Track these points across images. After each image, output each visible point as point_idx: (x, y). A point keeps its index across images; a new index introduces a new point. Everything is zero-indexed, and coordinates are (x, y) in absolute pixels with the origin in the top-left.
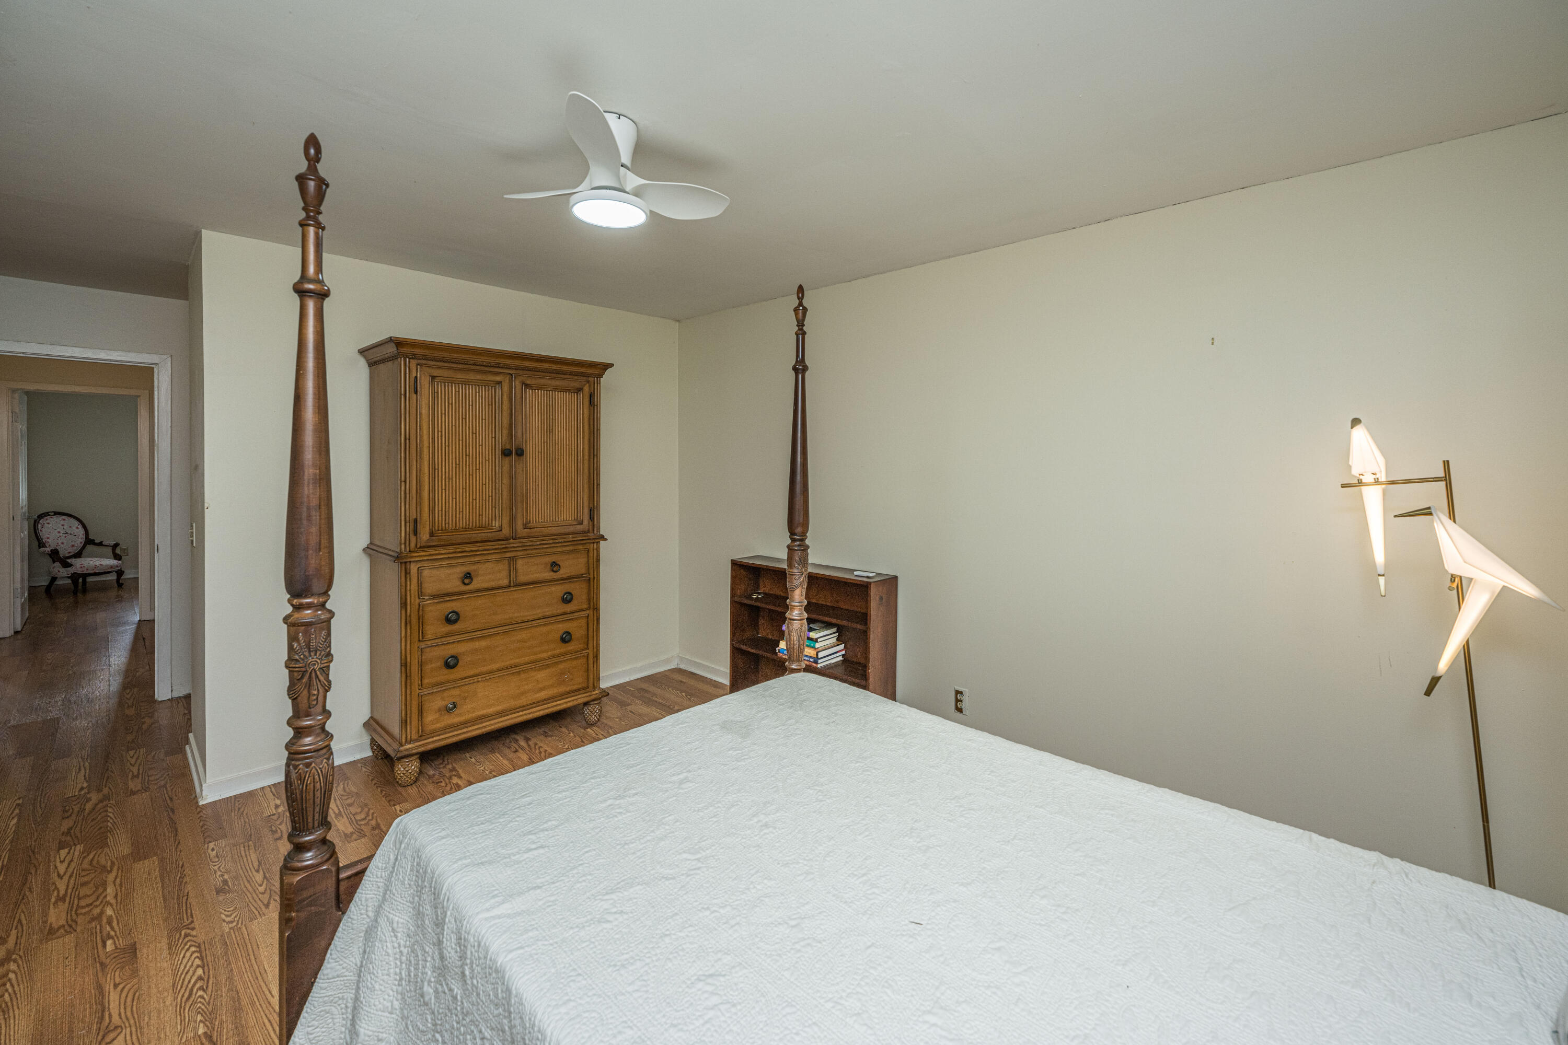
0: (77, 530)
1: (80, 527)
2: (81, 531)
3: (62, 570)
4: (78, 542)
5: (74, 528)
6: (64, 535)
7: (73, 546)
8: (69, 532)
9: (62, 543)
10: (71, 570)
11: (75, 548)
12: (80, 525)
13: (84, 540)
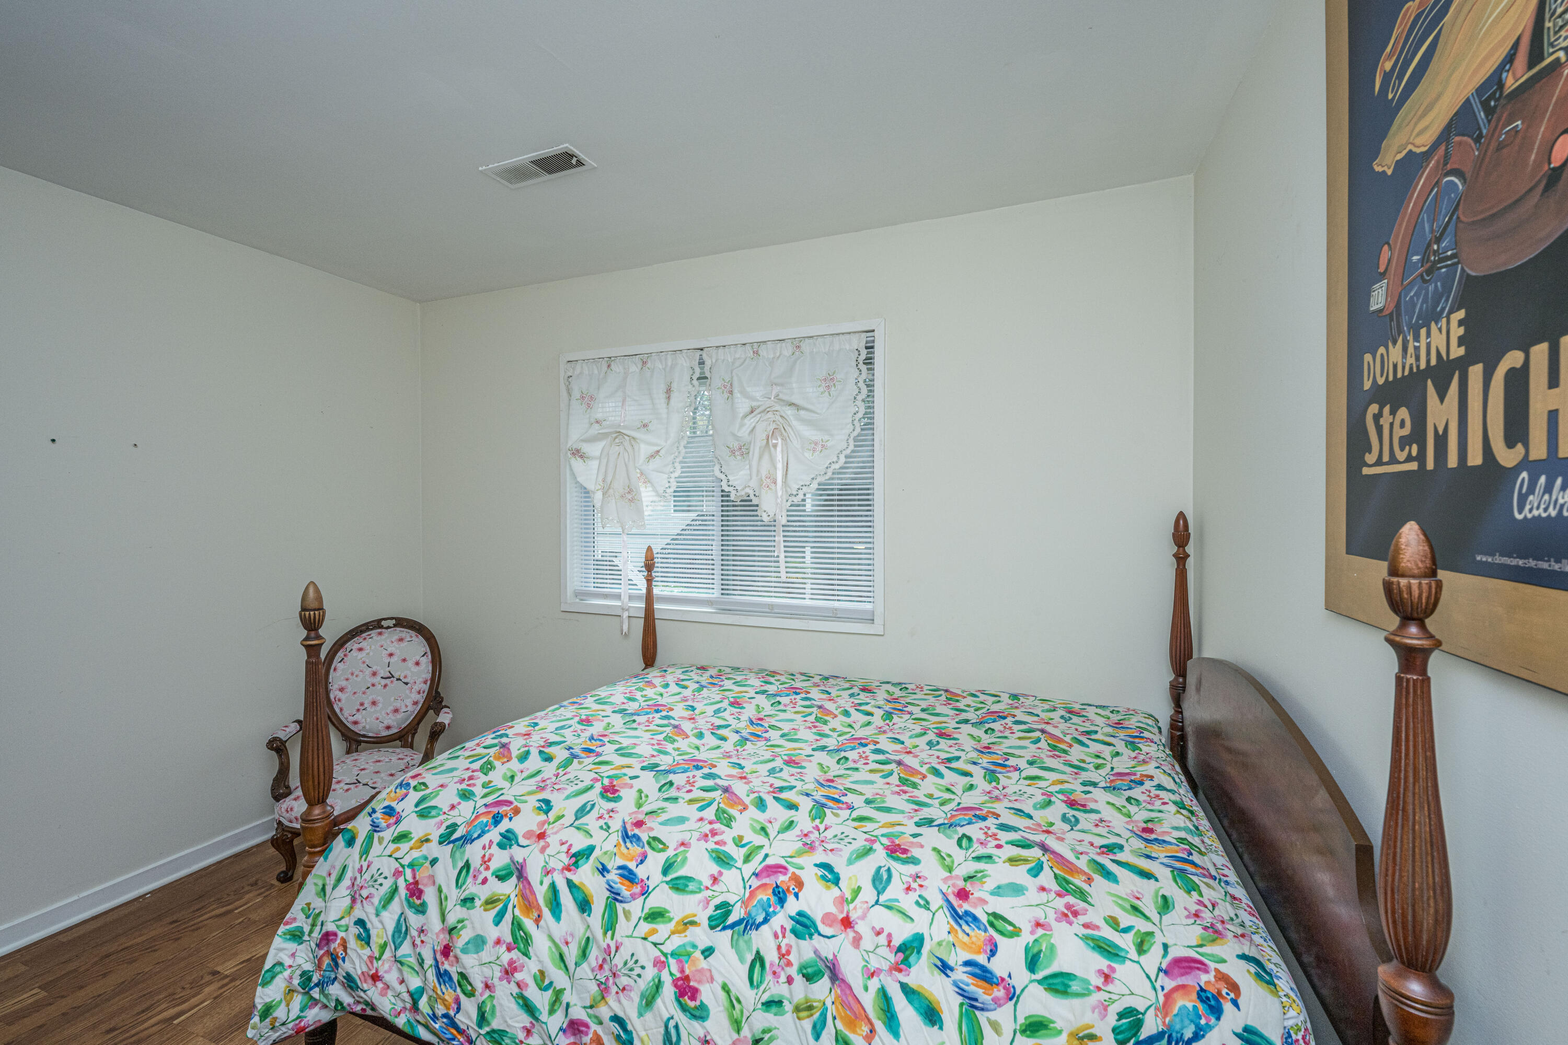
1: (424, 660)
2: (422, 672)
4: (409, 702)
5: (410, 664)
6: (384, 682)
7: (397, 711)
8: (396, 675)
11: (400, 716)
12: (429, 653)
13: (424, 697)
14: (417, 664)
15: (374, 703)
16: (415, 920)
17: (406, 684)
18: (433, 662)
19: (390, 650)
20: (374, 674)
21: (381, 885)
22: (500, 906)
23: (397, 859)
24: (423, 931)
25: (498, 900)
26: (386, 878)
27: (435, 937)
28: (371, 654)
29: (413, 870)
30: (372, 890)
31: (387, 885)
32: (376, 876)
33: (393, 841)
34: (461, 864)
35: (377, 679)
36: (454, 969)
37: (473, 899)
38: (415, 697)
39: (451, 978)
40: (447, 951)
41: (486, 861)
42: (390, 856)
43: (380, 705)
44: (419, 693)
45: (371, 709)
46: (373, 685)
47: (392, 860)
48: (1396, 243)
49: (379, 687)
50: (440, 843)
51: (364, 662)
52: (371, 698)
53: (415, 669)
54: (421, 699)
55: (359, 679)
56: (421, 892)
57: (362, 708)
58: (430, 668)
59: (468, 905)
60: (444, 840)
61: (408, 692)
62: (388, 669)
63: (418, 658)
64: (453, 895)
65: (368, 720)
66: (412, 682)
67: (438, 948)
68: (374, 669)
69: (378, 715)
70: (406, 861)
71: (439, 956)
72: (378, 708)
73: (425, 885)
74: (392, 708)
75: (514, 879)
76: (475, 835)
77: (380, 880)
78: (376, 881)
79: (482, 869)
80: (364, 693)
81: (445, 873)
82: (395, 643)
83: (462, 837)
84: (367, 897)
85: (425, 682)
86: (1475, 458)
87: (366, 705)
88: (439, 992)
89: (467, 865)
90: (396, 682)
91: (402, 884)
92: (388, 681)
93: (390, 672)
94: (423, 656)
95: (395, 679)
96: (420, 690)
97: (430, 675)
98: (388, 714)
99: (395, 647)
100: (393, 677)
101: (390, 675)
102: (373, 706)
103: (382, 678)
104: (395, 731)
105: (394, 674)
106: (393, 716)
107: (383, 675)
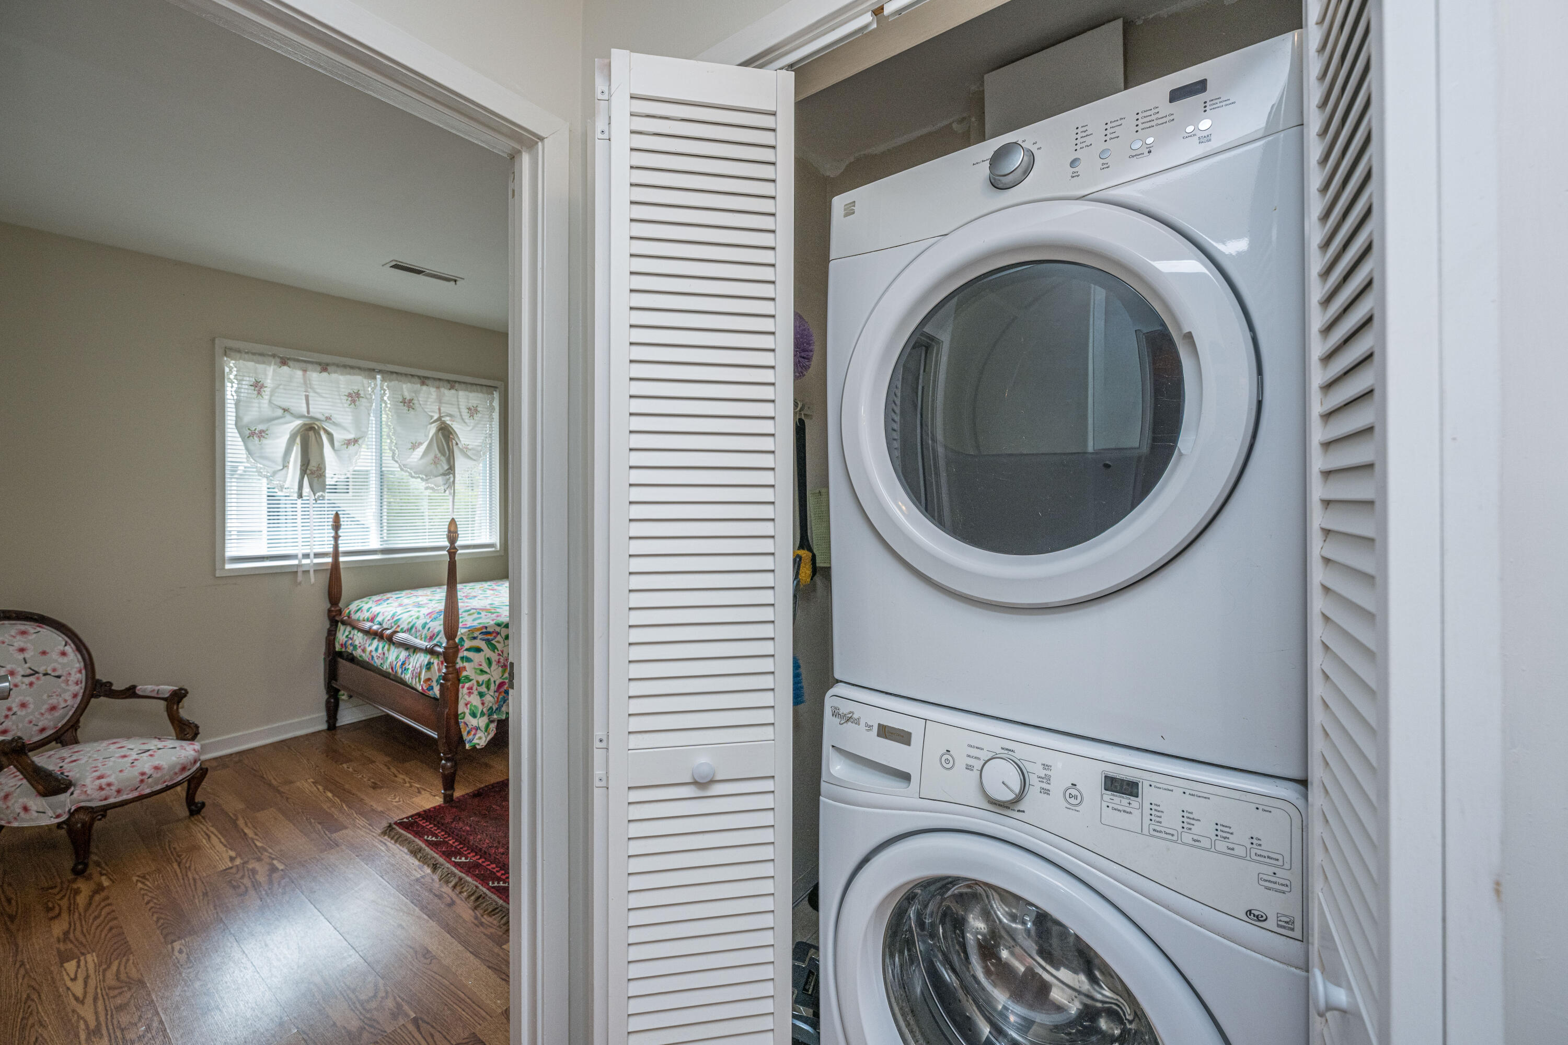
0: (65, 660)
1: (70, 649)
2: (73, 662)
3: (36, 803)
4: (68, 696)
5: (55, 655)
6: (27, 680)
7: (53, 708)
8: (41, 669)
9: (23, 705)
10: (66, 802)
11: (57, 714)
12: (69, 641)
13: (83, 687)
14: (64, 654)
17: (59, 677)
18: (79, 650)
19: (17, 645)
20: (11, 674)
35: (18, 679)
38: (73, 688)
43: (32, 706)
44: (77, 684)
45: (22, 713)
46: (16, 686)
49: (24, 687)
52: (17, 701)
54: (79, 689)
57: (11, 713)
58: (79, 657)
61: (63, 685)
62: (27, 666)
63: (61, 648)
65: (20, 725)
66: (64, 674)
68: (9, 667)
69: (31, 717)
72: (29, 711)
74: (46, 706)
82: (18, 637)
85: (80, 672)
87: (15, 709)
90: (43, 678)
92: (32, 679)
93: (30, 668)
94: (66, 645)
95: (41, 675)
96: (75, 681)
97: (82, 664)
98: (42, 714)
99: (19, 642)
100: (37, 673)
101: (32, 672)
102: (24, 709)
103: (23, 676)
104: (51, 732)
105: (36, 669)
106: (48, 716)
107: (23, 673)
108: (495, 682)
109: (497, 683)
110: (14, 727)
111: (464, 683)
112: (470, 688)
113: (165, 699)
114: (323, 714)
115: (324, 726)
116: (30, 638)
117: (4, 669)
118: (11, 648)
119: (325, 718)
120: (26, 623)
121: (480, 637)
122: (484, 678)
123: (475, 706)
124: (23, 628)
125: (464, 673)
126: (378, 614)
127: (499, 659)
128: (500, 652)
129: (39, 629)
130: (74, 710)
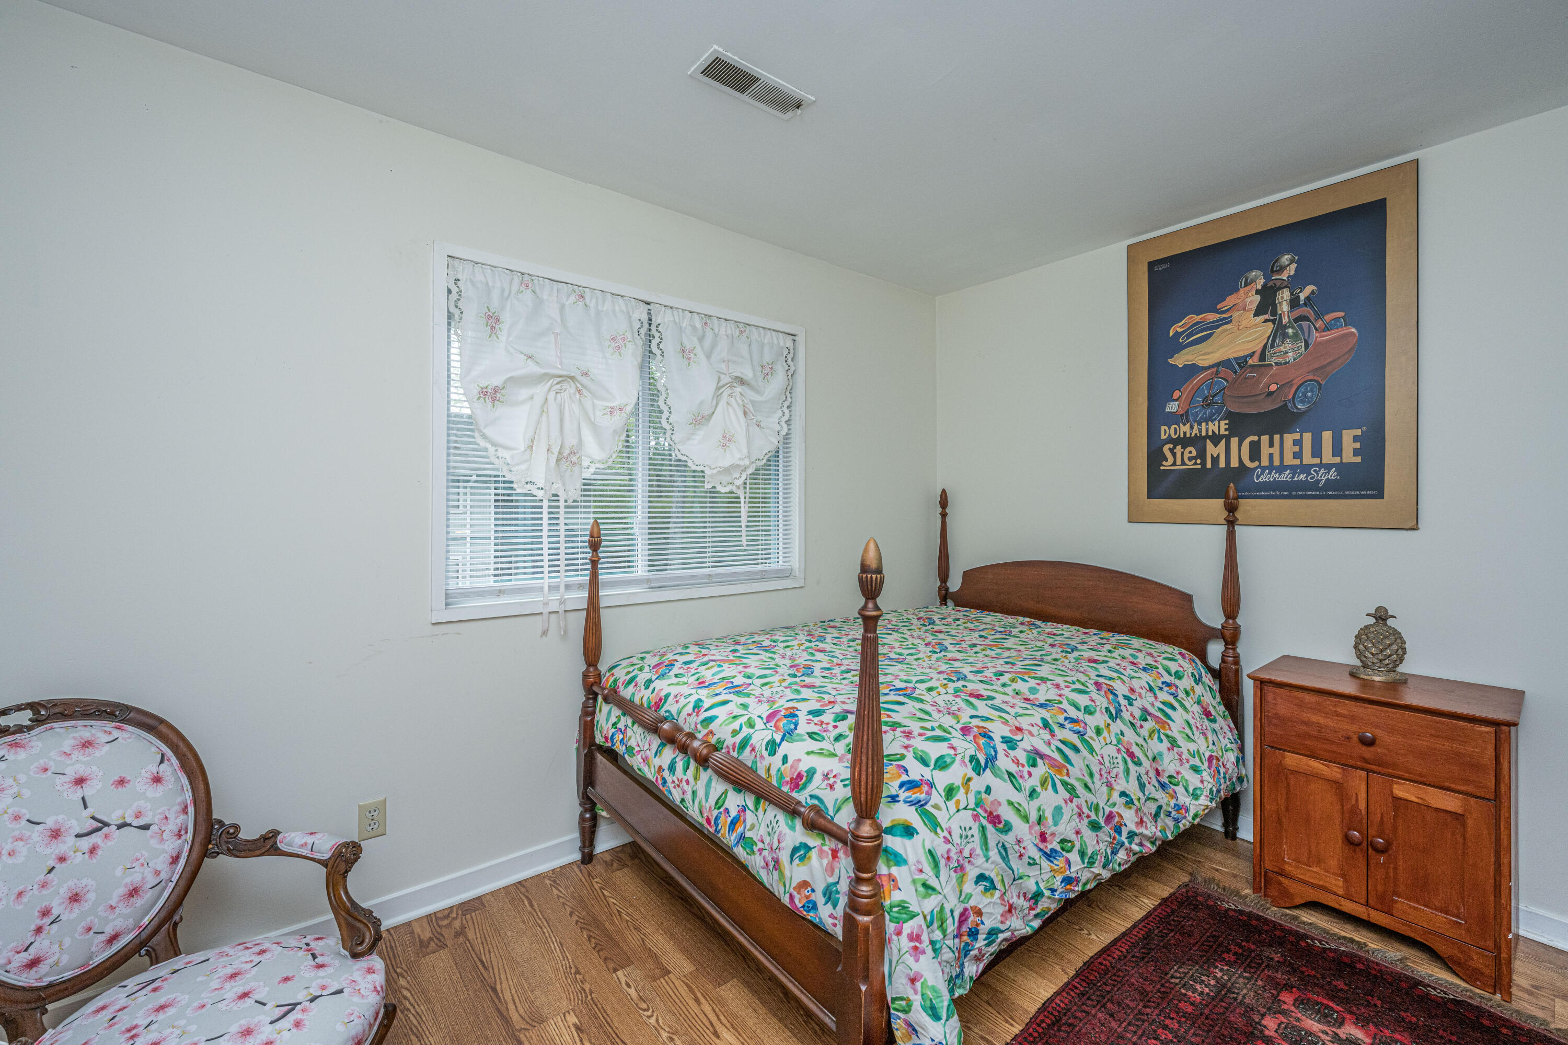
1: (169, 768)
2: (173, 793)
5: (140, 785)
7: (134, 892)
8: (114, 818)
11: (141, 901)
12: (169, 752)
13: (190, 840)
14: (157, 780)
15: (75, 898)
16: (1009, 839)
17: (146, 827)
18: (184, 766)
19: (72, 772)
20: (56, 834)
21: (972, 836)
22: (1050, 780)
23: (965, 808)
24: (1019, 841)
25: (1046, 779)
26: (970, 828)
27: (1030, 836)
28: (26, 793)
29: (981, 807)
30: (969, 847)
31: (975, 831)
32: (964, 834)
33: (947, 799)
34: (1006, 777)
35: (67, 844)
36: (1055, 843)
37: (1034, 790)
38: (171, 845)
39: (1056, 851)
40: (1043, 837)
41: (1017, 762)
42: (958, 811)
43: (92, 896)
44: (179, 835)
45: (71, 914)
46: (62, 859)
47: (962, 813)
48: (1185, 391)
49: (78, 859)
50: (979, 774)
51: (17, 818)
52: (64, 892)
53: (158, 792)
54: (184, 845)
55: (19, 859)
56: (998, 817)
57: (47, 920)
58: (185, 781)
59: (1035, 796)
60: (979, 769)
61: (154, 843)
62: (87, 813)
63: (153, 768)
64: (1019, 798)
65: (64, 942)
67: (1037, 841)
68: (51, 822)
70: (972, 805)
71: (1042, 846)
72: (86, 906)
73: (996, 810)
74: (122, 890)
75: (1039, 761)
76: (993, 753)
77: (969, 833)
78: (967, 837)
79: (1021, 768)
80: (44, 885)
81: (1003, 791)
82: (76, 755)
83: (986, 760)
84: (971, 855)
85: (185, 810)
86: (1235, 463)
87: (55, 911)
88: (1056, 867)
89: (1010, 774)
90: (116, 833)
91: (984, 822)
92: (96, 839)
93: (93, 818)
94: (162, 762)
95: (114, 828)
96: (176, 830)
97: (188, 796)
98: (112, 908)
99: (78, 765)
100: (106, 824)
101: (97, 825)
102: (76, 905)
103: (78, 836)
104: (130, 937)
105: (106, 819)
106: (123, 909)
107: (78, 830)
108: (952, 912)
109: (957, 915)
110: (56, 947)
111: (900, 922)
112: (915, 938)
113: (324, 863)
114: (573, 836)
115: (577, 856)
116: (97, 754)
117: (40, 828)
118: (59, 780)
119: (578, 844)
120: (93, 722)
121: (903, 795)
122: (931, 904)
123: (934, 989)
124: (86, 734)
125: (896, 896)
126: (667, 696)
127: (948, 851)
128: (946, 834)
129: (116, 733)
130: (172, 885)
